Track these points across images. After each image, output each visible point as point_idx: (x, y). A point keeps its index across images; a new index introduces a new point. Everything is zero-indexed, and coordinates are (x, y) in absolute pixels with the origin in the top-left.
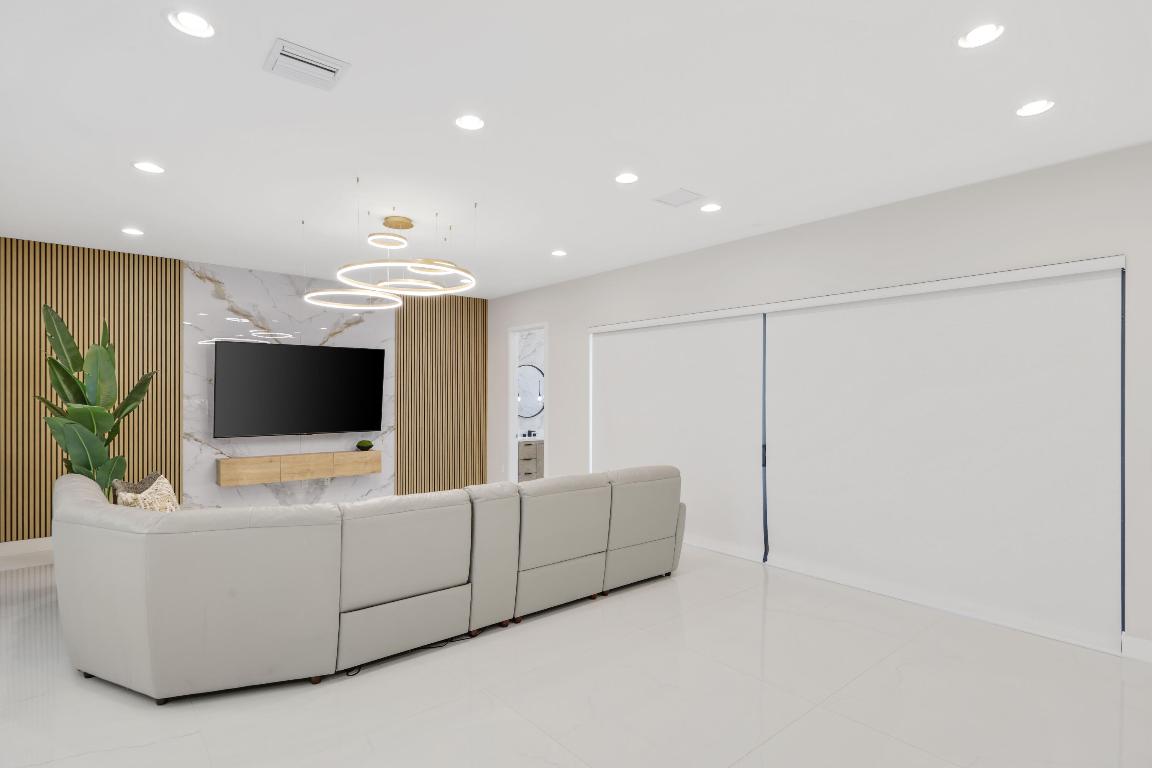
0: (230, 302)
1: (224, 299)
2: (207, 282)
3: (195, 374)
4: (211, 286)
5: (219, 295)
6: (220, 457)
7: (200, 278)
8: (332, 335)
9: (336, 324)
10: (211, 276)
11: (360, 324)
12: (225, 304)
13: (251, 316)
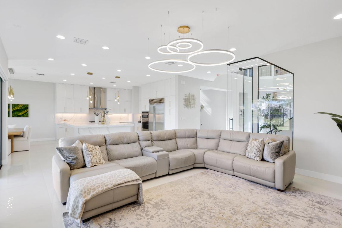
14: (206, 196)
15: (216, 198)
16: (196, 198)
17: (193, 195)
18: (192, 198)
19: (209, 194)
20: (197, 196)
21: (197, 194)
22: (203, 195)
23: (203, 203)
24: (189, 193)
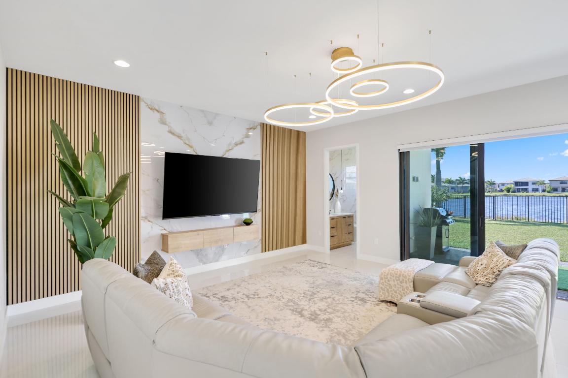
0: (169, 127)
1: (165, 124)
2: (156, 112)
3: (148, 175)
4: (158, 115)
5: (163, 122)
6: (164, 232)
7: (151, 109)
8: (228, 151)
9: (230, 144)
10: (157, 109)
11: (243, 145)
12: (166, 128)
13: (182, 137)
14: (305, 313)
15: (293, 310)
16: (320, 310)
17: (325, 314)
18: (325, 310)
19: (302, 316)
20: (319, 312)
21: (319, 315)
22: (311, 315)
23: (311, 304)
24: (331, 316)
